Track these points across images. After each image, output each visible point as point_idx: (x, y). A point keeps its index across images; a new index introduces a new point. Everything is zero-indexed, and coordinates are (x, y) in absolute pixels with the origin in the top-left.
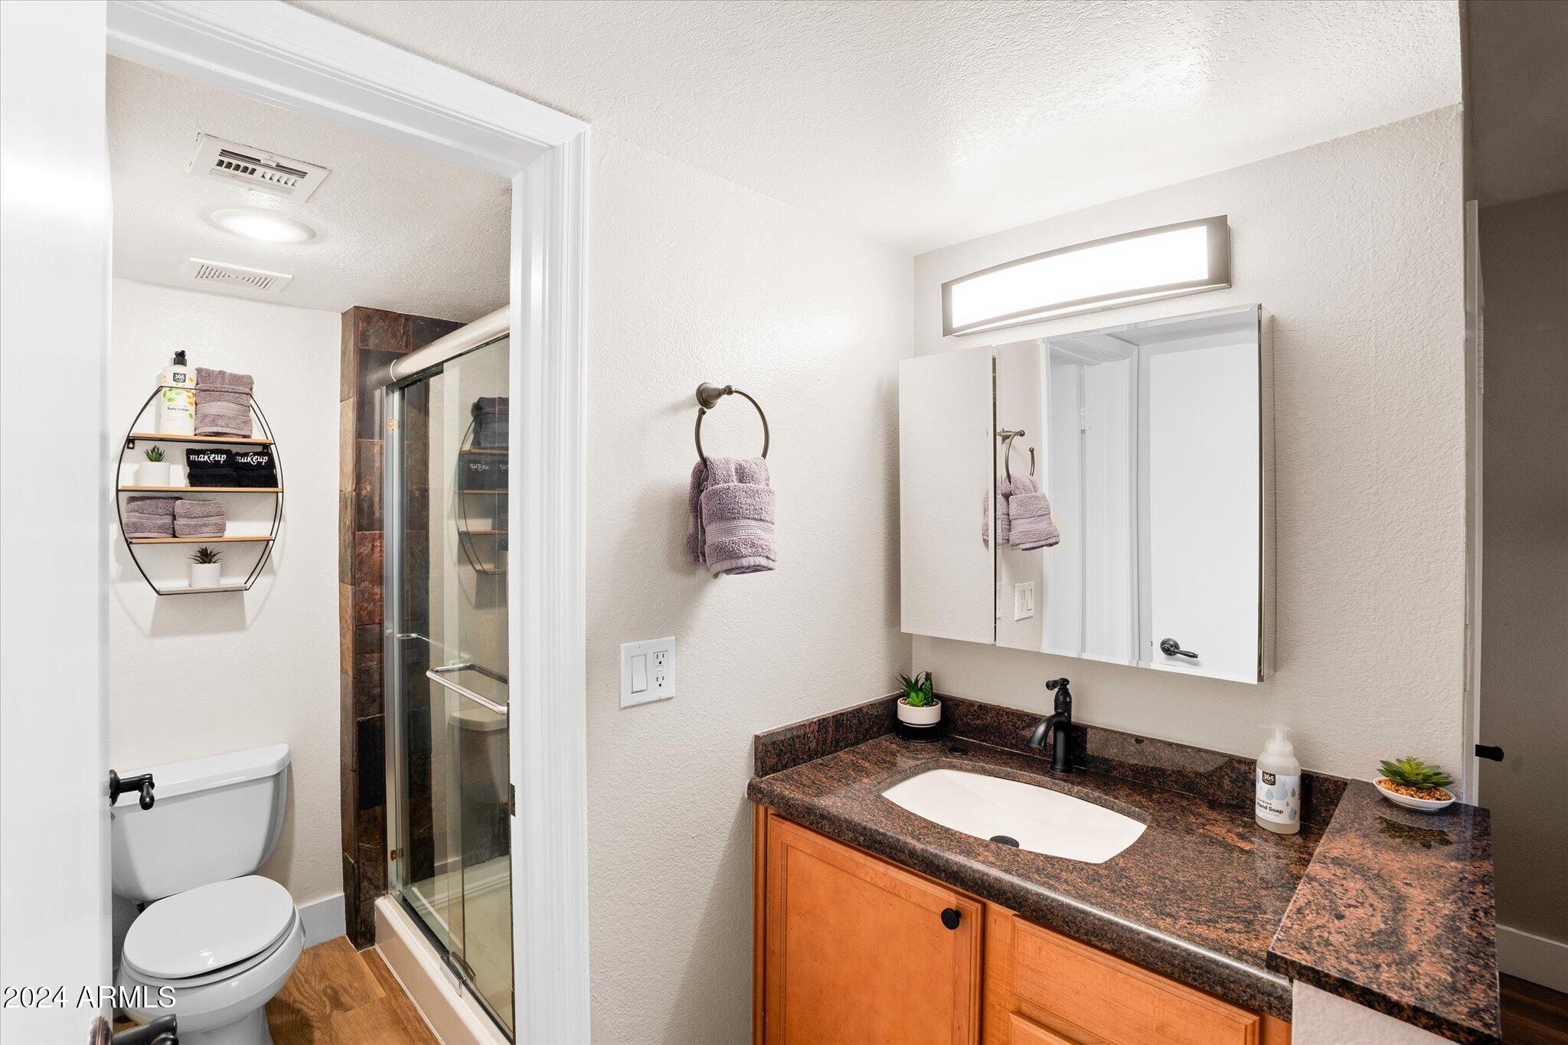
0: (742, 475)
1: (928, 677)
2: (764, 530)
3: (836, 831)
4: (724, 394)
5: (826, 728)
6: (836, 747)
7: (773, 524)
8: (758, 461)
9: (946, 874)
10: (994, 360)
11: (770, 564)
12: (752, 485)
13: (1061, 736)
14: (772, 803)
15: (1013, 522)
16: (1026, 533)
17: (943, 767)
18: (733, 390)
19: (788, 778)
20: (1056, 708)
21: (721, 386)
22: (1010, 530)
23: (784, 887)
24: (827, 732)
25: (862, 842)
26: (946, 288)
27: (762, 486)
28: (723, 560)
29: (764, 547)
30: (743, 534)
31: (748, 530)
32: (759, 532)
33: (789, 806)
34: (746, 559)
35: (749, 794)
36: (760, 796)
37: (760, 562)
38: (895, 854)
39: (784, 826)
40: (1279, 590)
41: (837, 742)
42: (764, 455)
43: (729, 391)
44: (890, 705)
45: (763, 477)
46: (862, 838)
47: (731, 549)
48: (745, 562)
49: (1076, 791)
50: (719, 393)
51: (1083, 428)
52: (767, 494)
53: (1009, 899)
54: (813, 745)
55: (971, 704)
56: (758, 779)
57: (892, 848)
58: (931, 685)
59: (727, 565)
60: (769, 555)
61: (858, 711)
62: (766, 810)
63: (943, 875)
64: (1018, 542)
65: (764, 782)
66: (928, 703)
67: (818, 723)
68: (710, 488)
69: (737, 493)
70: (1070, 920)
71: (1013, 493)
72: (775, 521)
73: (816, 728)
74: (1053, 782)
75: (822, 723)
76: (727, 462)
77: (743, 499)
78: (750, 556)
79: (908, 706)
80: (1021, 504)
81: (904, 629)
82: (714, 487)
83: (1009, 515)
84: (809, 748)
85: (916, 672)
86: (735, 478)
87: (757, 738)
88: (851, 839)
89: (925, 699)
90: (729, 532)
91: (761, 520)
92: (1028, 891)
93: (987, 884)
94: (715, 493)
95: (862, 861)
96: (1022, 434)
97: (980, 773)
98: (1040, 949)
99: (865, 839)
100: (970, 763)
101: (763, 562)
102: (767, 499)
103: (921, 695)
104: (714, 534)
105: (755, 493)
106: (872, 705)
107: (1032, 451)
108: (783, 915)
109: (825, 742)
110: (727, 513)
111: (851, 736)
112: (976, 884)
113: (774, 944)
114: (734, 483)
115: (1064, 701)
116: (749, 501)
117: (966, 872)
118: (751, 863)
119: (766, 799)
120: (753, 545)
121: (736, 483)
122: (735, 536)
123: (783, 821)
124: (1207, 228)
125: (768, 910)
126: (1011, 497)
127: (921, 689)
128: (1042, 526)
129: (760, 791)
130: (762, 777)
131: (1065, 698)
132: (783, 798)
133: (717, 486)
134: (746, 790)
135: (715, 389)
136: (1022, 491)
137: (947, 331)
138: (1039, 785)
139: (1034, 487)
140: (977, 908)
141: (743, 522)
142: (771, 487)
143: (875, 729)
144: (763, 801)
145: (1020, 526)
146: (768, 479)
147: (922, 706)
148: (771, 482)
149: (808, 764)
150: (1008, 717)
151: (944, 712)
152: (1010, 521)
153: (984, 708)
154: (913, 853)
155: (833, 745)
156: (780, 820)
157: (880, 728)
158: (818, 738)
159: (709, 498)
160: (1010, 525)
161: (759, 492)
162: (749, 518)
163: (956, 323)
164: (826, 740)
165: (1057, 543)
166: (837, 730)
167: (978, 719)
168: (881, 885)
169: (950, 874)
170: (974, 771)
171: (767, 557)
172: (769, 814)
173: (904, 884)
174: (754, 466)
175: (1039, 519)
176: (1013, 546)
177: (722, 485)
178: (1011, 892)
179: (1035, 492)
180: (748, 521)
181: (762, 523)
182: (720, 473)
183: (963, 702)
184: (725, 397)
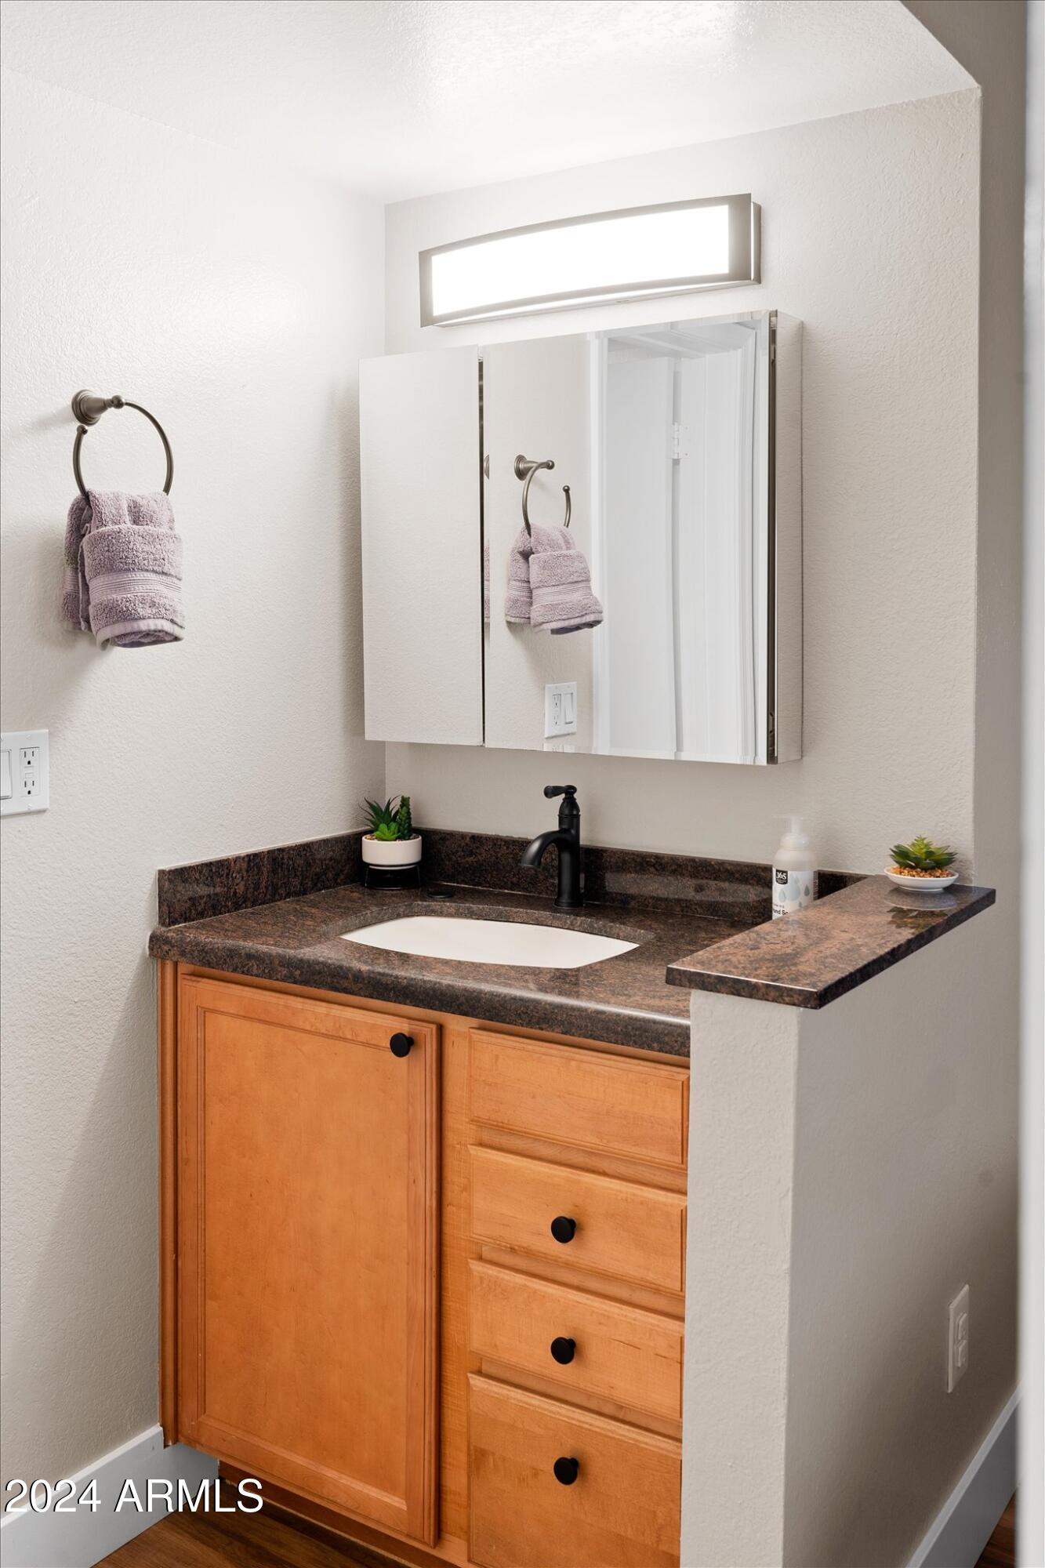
0: (137, 515)
1: (405, 802)
2: (167, 586)
3: (266, 971)
4: (110, 406)
5: (259, 868)
6: (274, 895)
7: (180, 580)
8: (159, 498)
9: (395, 993)
10: (481, 365)
11: (177, 631)
12: (150, 528)
13: (566, 857)
14: (183, 954)
15: (535, 592)
16: (553, 607)
17: (418, 914)
18: (124, 401)
19: (204, 926)
20: (561, 823)
21: (107, 396)
22: (531, 604)
23: (201, 1068)
24: (260, 872)
25: (297, 977)
26: (425, 257)
27: (164, 530)
28: (114, 623)
29: (168, 607)
30: (140, 590)
31: (145, 585)
32: (162, 588)
33: (206, 953)
34: (145, 621)
35: (151, 949)
36: (166, 948)
37: (162, 626)
38: (338, 982)
39: (200, 985)
40: (805, 658)
41: (275, 889)
42: (167, 489)
43: (117, 403)
44: (352, 844)
45: (165, 519)
46: (298, 972)
47: (125, 609)
48: (143, 625)
49: (579, 923)
50: (104, 406)
51: (676, 458)
52: (171, 541)
53: (461, 1004)
54: (241, 889)
55: (463, 836)
56: (163, 929)
57: (334, 976)
58: (409, 813)
59: (119, 629)
60: (175, 619)
61: (306, 847)
62: (176, 964)
63: (392, 994)
64: (541, 620)
65: (172, 932)
66: (402, 836)
67: (246, 859)
68: (94, 532)
69: (132, 538)
70: (523, 1012)
71: (534, 550)
72: (182, 576)
73: (245, 865)
74: (553, 917)
75: (253, 860)
76: (117, 498)
77: (139, 546)
78: (149, 618)
79: (376, 841)
80: (545, 566)
81: (369, 736)
82: (100, 530)
83: (529, 582)
84: (235, 893)
85: (391, 796)
86: (127, 518)
87: (162, 873)
88: (285, 976)
89: (399, 831)
90: (121, 587)
91: (163, 573)
92: (481, 992)
93: (439, 992)
94: (102, 536)
95: (300, 1006)
96: (550, 466)
97: (466, 917)
98: (497, 1057)
99: (302, 973)
100: (453, 904)
101: (167, 626)
102: (170, 546)
103: (393, 826)
104: (101, 590)
105: (155, 539)
106: (325, 842)
107: (567, 491)
108: (201, 1106)
109: (257, 886)
110: (118, 562)
111: (296, 882)
112: (428, 995)
113: (189, 1148)
114: (127, 525)
115: (570, 813)
116: (146, 548)
117: (416, 984)
118: (155, 1047)
119: (175, 951)
120: (153, 605)
121: (129, 525)
122: (129, 592)
123: (199, 979)
124: (730, 208)
125: (179, 1110)
126: (532, 555)
127: (394, 819)
128: (575, 597)
129: (167, 941)
130: (169, 925)
131: (571, 810)
132: (197, 944)
133: (104, 528)
134: (147, 945)
135: (98, 400)
136: (547, 547)
137: (427, 319)
138: (538, 923)
139: (567, 542)
140: (432, 1031)
141: (140, 575)
142: (177, 531)
143: (330, 875)
144: (171, 953)
145: (545, 597)
146: (172, 521)
147: (395, 840)
148: (176, 525)
149: (234, 914)
150: (508, 848)
151: (426, 848)
152: (531, 591)
153: (477, 839)
154: (358, 976)
155: (269, 892)
156: (194, 978)
157: (338, 875)
158: (248, 880)
159: (95, 543)
160: (531, 598)
161: (161, 537)
162: (147, 571)
163: (438, 310)
164: (259, 884)
165: (598, 622)
166: (274, 872)
167: (471, 855)
168: (324, 1031)
169: (399, 991)
170: (458, 914)
171: (172, 621)
172: (179, 973)
173: (349, 1021)
174: (152, 503)
175: (571, 587)
176: (535, 626)
177: (110, 527)
178: (464, 995)
179: (568, 548)
180: (145, 574)
181: (164, 578)
182: (107, 510)
183: (451, 835)
184: (111, 410)
